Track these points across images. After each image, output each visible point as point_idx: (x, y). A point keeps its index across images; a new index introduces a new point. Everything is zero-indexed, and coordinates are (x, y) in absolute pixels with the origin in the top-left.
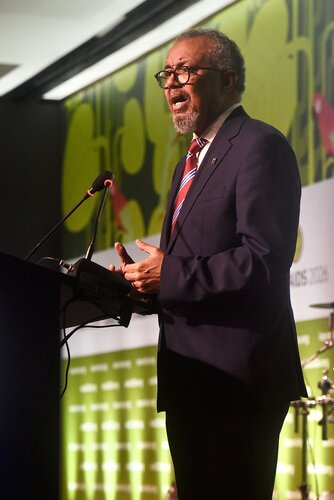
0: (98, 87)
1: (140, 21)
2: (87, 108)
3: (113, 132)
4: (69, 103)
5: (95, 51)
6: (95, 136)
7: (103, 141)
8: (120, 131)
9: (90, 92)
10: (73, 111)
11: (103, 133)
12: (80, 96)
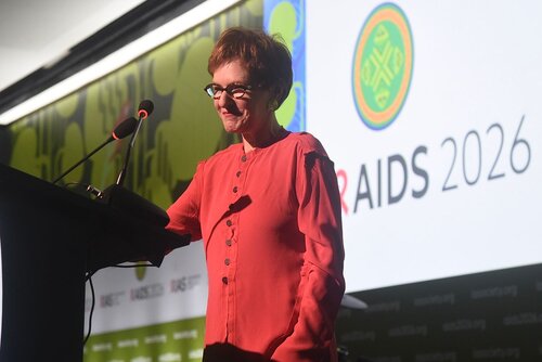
0: (42, 114)
1: (84, 55)
2: (31, 131)
3: (55, 151)
4: (14, 128)
5: (40, 81)
6: (38, 155)
7: (46, 160)
8: (61, 151)
9: (35, 118)
10: (18, 134)
11: (45, 152)
12: (25, 122)
